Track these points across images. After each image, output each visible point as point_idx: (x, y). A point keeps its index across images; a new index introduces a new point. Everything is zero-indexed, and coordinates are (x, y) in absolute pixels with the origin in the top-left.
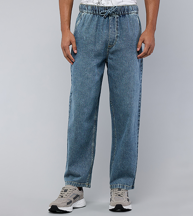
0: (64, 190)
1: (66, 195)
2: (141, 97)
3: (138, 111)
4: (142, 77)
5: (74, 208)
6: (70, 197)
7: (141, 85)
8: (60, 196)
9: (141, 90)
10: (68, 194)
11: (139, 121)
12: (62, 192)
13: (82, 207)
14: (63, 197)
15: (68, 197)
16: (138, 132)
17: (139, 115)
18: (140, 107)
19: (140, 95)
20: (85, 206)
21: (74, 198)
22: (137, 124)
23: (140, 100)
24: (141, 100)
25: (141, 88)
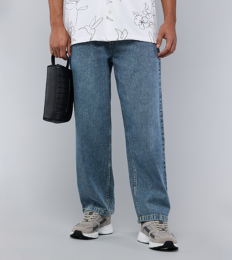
0: (89, 212)
1: (92, 219)
2: (162, 104)
3: (161, 122)
4: (161, 78)
5: (99, 234)
6: (96, 221)
7: (160, 89)
8: (85, 219)
9: (161, 94)
10: (93, 217)
11: (163, 134)
12: (86, 215)
13: (108, 233)
14: (88, 221)
15: (94, 221)
16: (164, 149)
17: (162, 126)
18: (161, 116)
19: (160, 102)
20: (112, 233)
21: (101, 223)
22: (161, 138)
23: (161, 107)
24: (163, 107)
25: (160, 92)
